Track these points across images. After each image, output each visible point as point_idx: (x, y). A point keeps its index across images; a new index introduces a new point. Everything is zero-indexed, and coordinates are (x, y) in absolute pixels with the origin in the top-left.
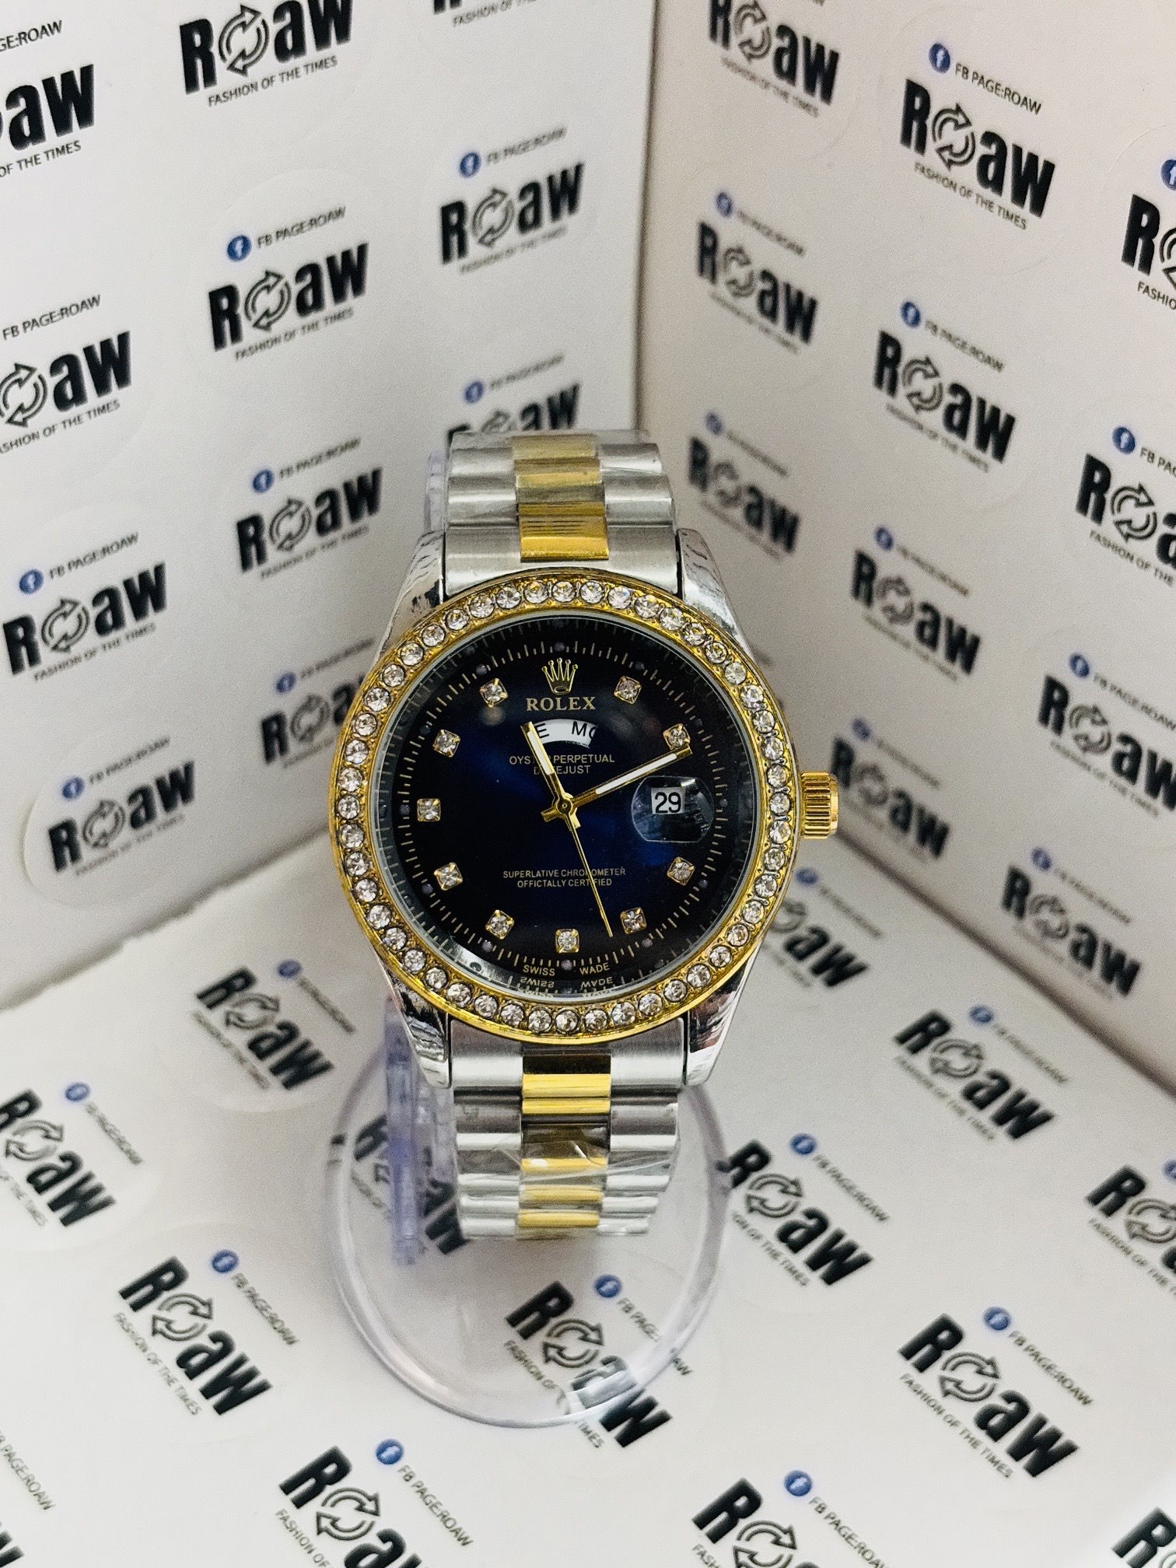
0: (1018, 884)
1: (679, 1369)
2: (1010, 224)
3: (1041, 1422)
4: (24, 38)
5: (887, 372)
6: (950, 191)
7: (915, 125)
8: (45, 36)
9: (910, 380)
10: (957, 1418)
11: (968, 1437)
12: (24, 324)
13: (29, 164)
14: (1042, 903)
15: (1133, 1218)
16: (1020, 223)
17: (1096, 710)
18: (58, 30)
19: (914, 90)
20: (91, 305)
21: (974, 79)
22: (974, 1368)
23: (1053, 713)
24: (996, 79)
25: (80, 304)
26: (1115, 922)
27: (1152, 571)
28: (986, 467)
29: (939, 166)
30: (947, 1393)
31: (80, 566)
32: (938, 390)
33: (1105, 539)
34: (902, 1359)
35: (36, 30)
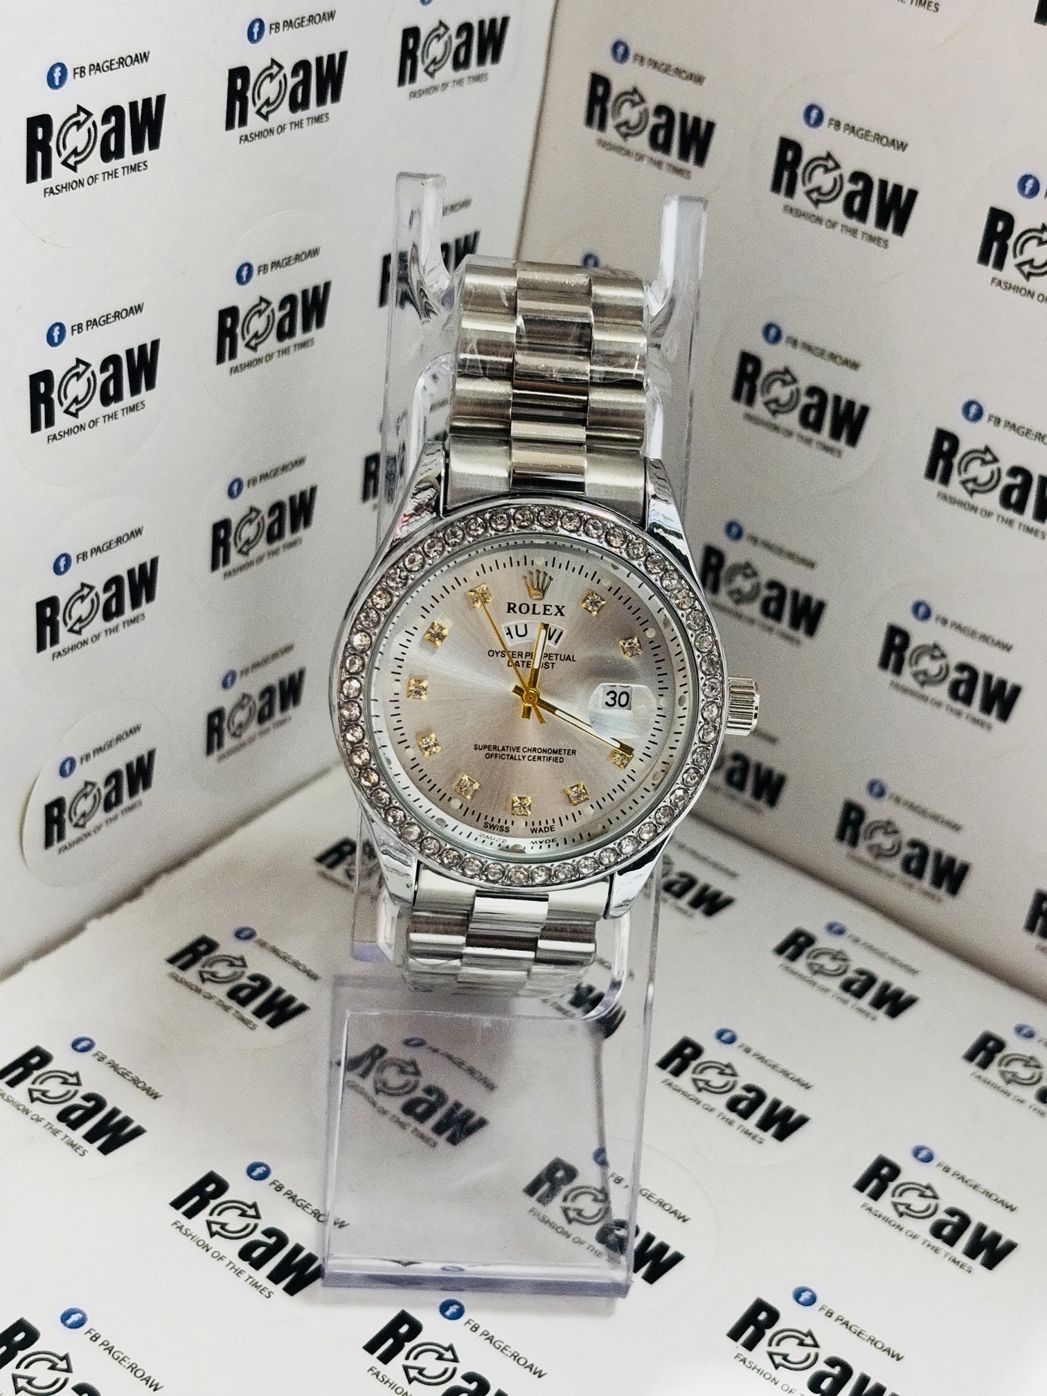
0: (853, 815)
1: (679, 1218)
2: (873, 246)
3: (981, 1229)
4: (122, 63)
5: (746, 387)
6: (816, 226)
7: (786, 175)
8: (136, 63)
9: (768, 391)
10: (916, 1232)
11: (929, 1245)
12: (87, 322)
13: (110, 177)
14: (876, 828)
15: (1003, 1068)
16: (882, 244)
17: (936, 647)
18: (147, 60)
19: (787, 145)
20: (137, 312)
21: (845, 129)
22: (917, 1193)
23: (893, 657)
24: (866, 127)
25: (129, 310)
26: (947, 832)
27: (994, 518)
28: (839, 453)
29: (807, 206)
30: (901, 1215)
31: (99, 553)
32: (795, 396)
33: (951, 498)
34: (857, 1192)
35: (130, 57)
